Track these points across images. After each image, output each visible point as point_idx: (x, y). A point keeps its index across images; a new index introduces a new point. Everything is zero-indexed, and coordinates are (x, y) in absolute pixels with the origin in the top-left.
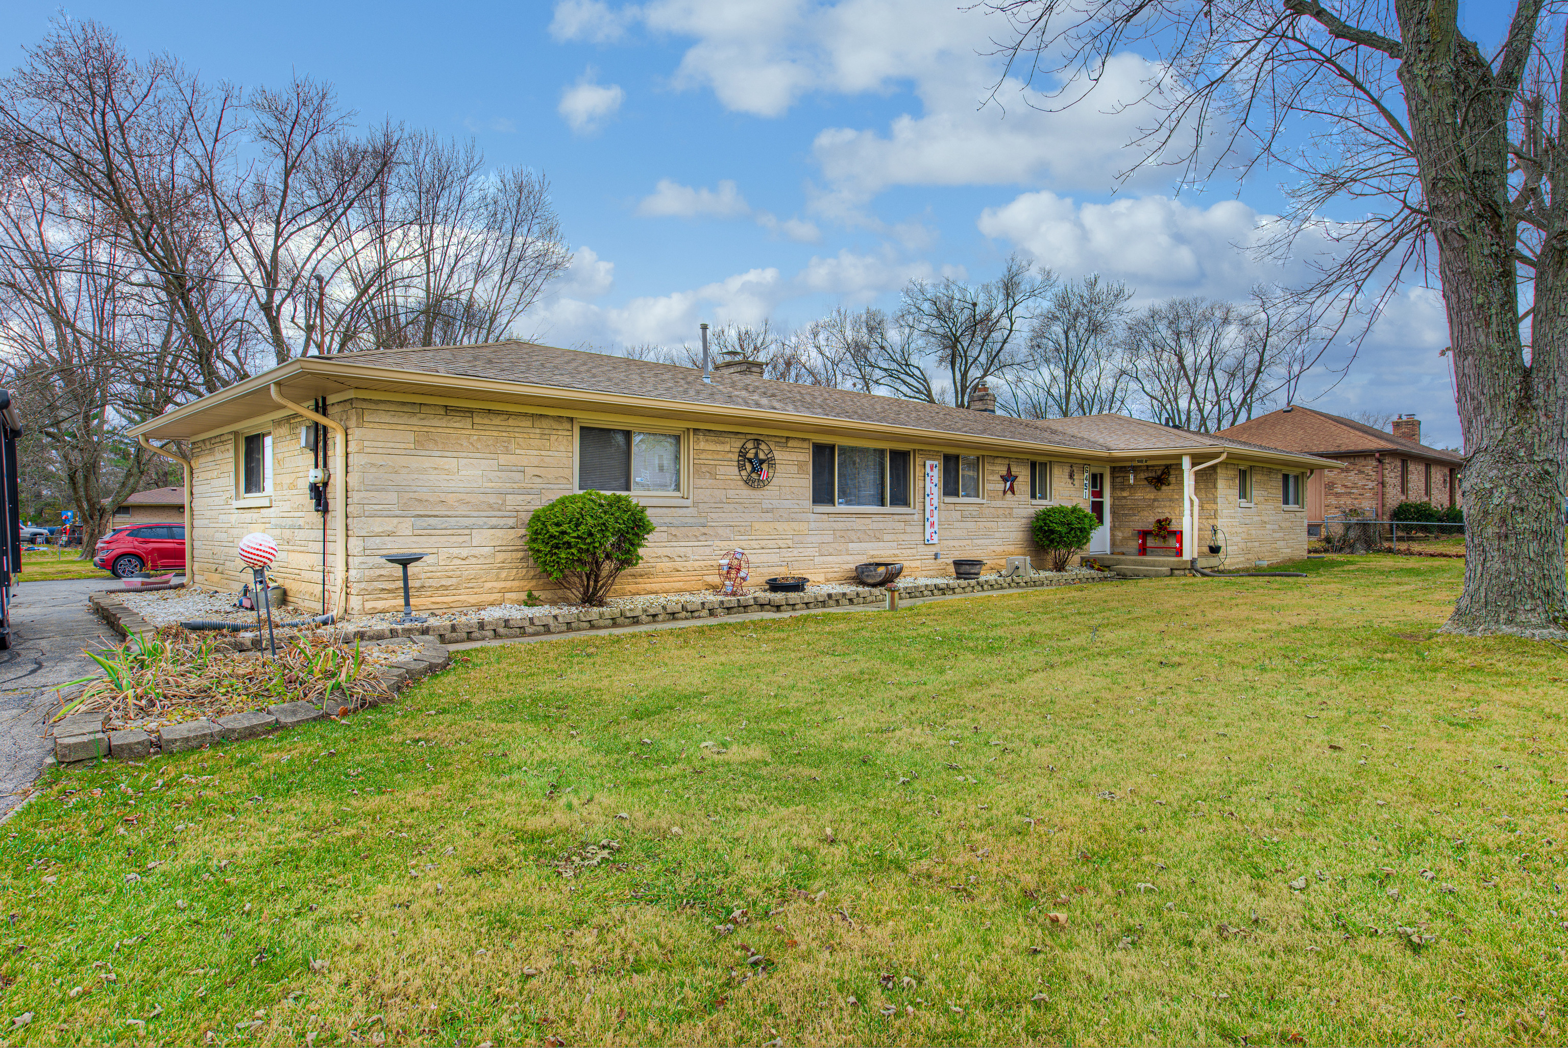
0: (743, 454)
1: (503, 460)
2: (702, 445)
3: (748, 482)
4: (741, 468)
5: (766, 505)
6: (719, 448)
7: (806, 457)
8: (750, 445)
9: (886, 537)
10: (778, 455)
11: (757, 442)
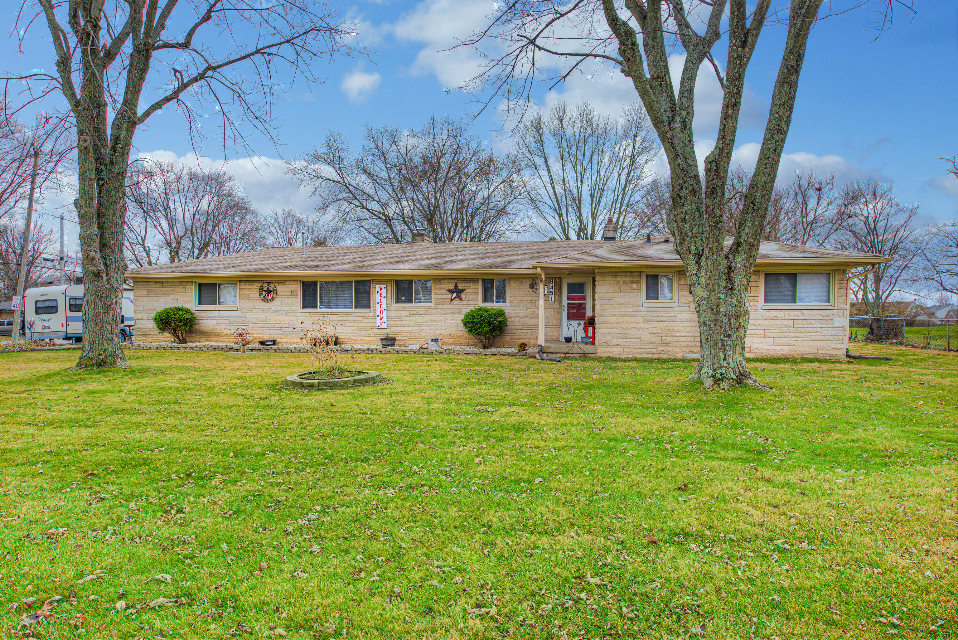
0: (261, 289)
1: (171, 296)
2: (242, 287)
3: (265, 300)
4: (260, 294)
5: (274, 309)
6: (251, 287)
7: (298, 289)
8: (265, 285)
9: (347, 324)
10: (279, 288)
11: (269, 283)
